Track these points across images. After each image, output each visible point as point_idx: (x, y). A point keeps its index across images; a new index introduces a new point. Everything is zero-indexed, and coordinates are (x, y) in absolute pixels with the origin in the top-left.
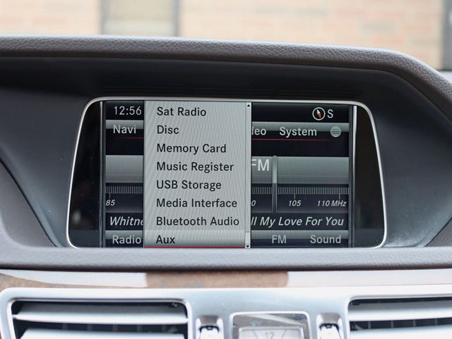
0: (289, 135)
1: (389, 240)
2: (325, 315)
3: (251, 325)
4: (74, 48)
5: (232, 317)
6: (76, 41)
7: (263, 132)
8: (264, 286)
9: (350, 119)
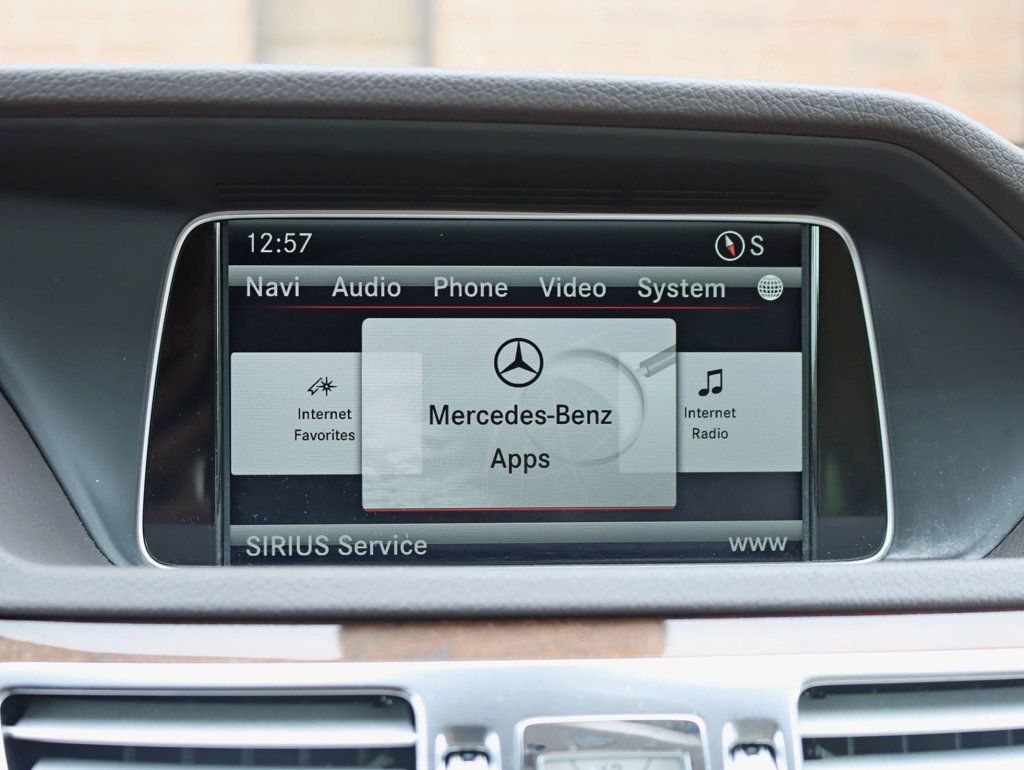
0: (659, 295)
1: (899, 542)
2: (743, 724)
3: (565, 749)
4: (143, 95)
5: (520, 729)
6: (150, 79)
7: (599, 290)
8: (597, 655)
9: (804, 258)
